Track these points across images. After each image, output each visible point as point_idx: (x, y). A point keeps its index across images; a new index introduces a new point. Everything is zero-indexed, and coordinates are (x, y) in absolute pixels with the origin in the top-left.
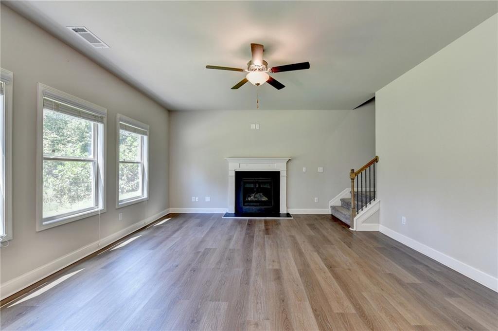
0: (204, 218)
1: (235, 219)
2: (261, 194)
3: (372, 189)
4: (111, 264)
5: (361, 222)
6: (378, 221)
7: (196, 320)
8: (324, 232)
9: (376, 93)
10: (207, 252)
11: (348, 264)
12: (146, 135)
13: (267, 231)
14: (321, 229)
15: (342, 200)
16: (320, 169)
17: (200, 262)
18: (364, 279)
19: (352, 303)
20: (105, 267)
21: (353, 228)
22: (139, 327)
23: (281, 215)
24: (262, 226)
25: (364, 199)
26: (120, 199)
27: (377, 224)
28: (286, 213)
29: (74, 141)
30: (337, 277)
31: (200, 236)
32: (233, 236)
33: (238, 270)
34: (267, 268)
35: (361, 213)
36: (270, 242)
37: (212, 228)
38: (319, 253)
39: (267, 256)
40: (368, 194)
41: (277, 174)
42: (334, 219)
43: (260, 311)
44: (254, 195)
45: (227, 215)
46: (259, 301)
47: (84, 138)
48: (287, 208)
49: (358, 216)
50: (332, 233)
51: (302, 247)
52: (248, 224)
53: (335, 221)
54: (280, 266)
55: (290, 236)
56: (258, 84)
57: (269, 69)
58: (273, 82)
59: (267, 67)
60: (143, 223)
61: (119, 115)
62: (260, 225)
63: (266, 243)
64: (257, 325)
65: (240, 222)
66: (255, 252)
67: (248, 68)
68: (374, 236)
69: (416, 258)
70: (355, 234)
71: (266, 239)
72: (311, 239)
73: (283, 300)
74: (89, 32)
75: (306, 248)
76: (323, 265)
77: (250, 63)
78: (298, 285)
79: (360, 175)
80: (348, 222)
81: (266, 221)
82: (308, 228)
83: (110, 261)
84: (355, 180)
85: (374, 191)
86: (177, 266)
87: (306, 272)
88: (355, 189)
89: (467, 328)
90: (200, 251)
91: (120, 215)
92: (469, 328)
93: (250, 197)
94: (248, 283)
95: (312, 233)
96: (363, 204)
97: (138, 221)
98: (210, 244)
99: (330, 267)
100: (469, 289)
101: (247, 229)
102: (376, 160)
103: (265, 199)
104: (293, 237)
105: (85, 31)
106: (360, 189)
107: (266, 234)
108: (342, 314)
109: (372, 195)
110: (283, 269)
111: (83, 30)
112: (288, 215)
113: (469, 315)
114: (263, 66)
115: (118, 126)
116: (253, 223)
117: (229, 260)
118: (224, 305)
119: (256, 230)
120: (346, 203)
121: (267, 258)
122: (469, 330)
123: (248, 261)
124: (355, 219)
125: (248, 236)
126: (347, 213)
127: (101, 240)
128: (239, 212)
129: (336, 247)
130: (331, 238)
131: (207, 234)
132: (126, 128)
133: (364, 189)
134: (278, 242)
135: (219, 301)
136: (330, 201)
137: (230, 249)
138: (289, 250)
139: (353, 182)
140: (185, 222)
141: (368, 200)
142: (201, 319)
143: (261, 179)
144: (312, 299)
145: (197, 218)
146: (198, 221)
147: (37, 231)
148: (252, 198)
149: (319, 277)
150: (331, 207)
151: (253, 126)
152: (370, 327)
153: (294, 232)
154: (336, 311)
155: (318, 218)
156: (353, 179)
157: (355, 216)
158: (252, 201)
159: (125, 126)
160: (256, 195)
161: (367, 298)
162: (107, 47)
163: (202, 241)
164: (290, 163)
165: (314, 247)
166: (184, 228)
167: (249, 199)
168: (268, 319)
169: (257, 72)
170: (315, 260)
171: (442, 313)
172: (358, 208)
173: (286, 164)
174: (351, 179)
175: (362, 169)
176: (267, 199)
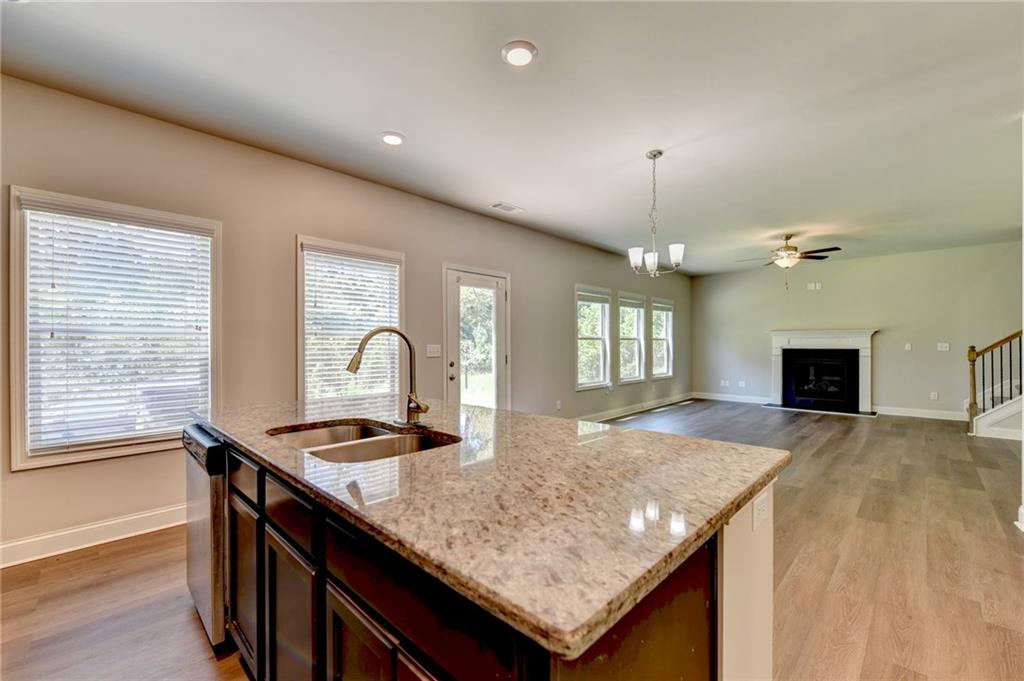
1: (781, 411)
5: (987, 427)
6: (1019, 426)
12: (670, 311)
16: (943, 346)
21: (973, 431)
24: (816, 417)
28: (868, 409)
41: (854, 354)
44: (814, 383)
45: (769, 403)
48: (872, 404)
52: (795, 414)
56: (788, 267)
61: (653, 298)
62: (813, 416)
81: (824, 415)
101: (791, 417)
103: (833, 389)
107: (815, 422)
112: (874, 414)
115: (652, 307)
116: (805, 414)
119: (804, 418)
124: (975, 419)
128: (787, 401)
139: (974, 365)
143: (827, 361)
148: (810, 387)
151: (811, 286)
156: (973, 362)
157: (976, 414)
158: (810, 391)
164: (877, 337)
167: (806, 388)
173: (869, 338)
174: (970, 360)
175: (991, 348)
176: (836, 389)
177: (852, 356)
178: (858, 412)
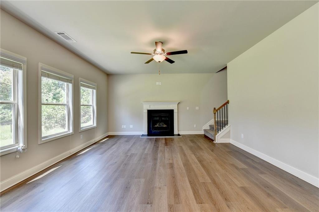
0: (129, 138)
1: (148, 138)
2: (163, 123)
3: (226, 119)
4: (79, 162)
5: (220, 138)
6: (229, 137)
7: (128, 187)
8: (199, 144)
9: (228, 64)
10: (132, 155)
11: (210, 160)
12: (95, 89)
13: (166, 144)
14: (197, 142)
15: (210, 126)
16: (197, 108)
17: (129, 160)
18: (218, 167)
19: (210, 178)
20: (75, 164)
21: (215, 141)
22: (99, 191)
23: (174, 135)
24: (164, 141)
25: (221, 125)
26: (81, 127)
27: (229, 139)
28: (177, 134)
29: (45, 92)
30: (203, 166)
31: (128, 147)
32: (147, 147)
33: (150, 164)
34: (166, 162)
35: (220, 132)
36: (168, 149)
37: (134, 143)
38: (195, 155)
39: (166, 157)
40: (224, 122)
41: (172, 111)
42: (205, 137)
43: (162, 182)
44: (158, 123)
45: (143, 135)
46: (161, 178)
47: (51, 90)
48: (178, 131)
49: (218, 134)
50: (204, 144)
51: (186, 152)
52: (155, 140)
53: (206, 138)
54: (173, 161)
55: (179, 146)
56: (160, 62)
57: (165, 53)
58: (168, 60)
59: (164, 52)
60: (94, 141)
61: (80, 79)
62: (162, 141)
63: (165, 151)
64: (160, 188)
65: (150, 139)
66: (159, 155)
67: (154, 53)
68: (227, 146)
69: (248, 156)
70: (216, 144)
71: (165, 148)
72: (191, 148)
73: (174, 177)
74: (66, 34)
75: (188, 152)
76: (196, 161)
77: (155, 50)
78: (182, 170)
79: (219, 111)
80: (213, 138)
81: (166, 139)
82: (190, 142)
83: (78, 161)
84: (216, 114)
85: (227, 121)
86: (116, 163)
87: (187, 165)
88: (216, 119)
89: (266, 187)
90: (128, 155)
91: (81, 136)
92: (267, 187)
93: (156, 125)
94: (155, 170)
95: (192, 144)
96: (221, 128)
97: (91, 139)
98: (133, 151)
99: (200, 161)
100: (273, 171)
101: (154, 143)
102: (228, 102)
103: (165, 126)
104: (181, 147)
105: (64, 34)
106: (219, 119)
107: (166, 146)
108: (204, 183)
109: (226, 122)
110: (175, 163)
111: (63, 34)
112: (179, 135)
113: (269, 182)
114: (162, 52)
115: (80, 84)
116: (158, 140)
117: (145, 159)
118: (143, 180)
119: (160, 143)
120: (212, 127)
121: (166, 158)
122: (267, 188)
123: (155, 159)
124: (216, 136)
125: (155, 147)
126: (212, 133)
127: (72, 150)
128: (150, 133)
129: (205, 152)
130: (202, 147)
131: (132, 146)
132: (84, 86)
133: (221, 119)
134: (173, 150)
135: (140, 178)
136: (203, 127)
137: (145, 154)
138: (178, 153)
139: (215, 115)
140: (118, 140)
141: (224, 125)
142: (131, 186)
143: (163, 114)
144: (189, 176)
145: (126, 138)
146: (126, 139)
147: (39, 144)
148: (157, 125)
149: (194, 166)
150: (204, 130)
151: (157, 83)
152: (217, 188)
153: (181, 145)
154: (201, 181)
155: (196, 136)
156: (215, 114)
157: (216, 134)
158: (157, 127)
159: (84, 84)
160: (160, 124)
161: (218, 175)
162: (75, 42)
163: (129, 150)
164: (180, 105)
165: (192, 151)
166: (118, 143)
167: (156, 126)
168: (166, 186)
169: (159, 55)
170: (192, 158)
171: (255, 181)
172: (218, 130)
173: (177, 105)
174: (214, 113)
175: (220, 108)
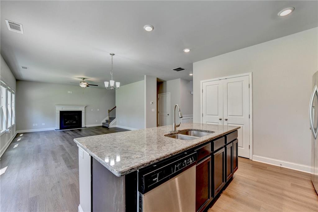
1: (60, 131)
2: (73, 121)
5: (111, 125)
6: (116, 124)
13: (80, 131)
15: (106, 120)
16: (98, 110)
28: (84, 127)
35: (111, 122)
36: (84, 132)
40: (113, 117)
42: (103, 126)
44: (69, 121)
45: (56, 130)
48: (85, 125)
56: (83, 87)
70: (110, 129)
79: (111, 112)
80: (108, 126)
81: (78, 129)
85: (115, 116)
88: (110, 117)
93: (67, 122)
102: (116, 107)
112: (86, 127)
119: (76, 131)
125: (74, 132)
126: (107, 124)
136: (102, 121)
141: (113, 119)
143: (73, 114)
150: (102, 123)
151: (69, 92)
156: (109, 113)
164: (86, 108)
173: (84, 108)
175: (112, 110)
176: (75, 122)
177: (80, 112)
178: (82, 128)
